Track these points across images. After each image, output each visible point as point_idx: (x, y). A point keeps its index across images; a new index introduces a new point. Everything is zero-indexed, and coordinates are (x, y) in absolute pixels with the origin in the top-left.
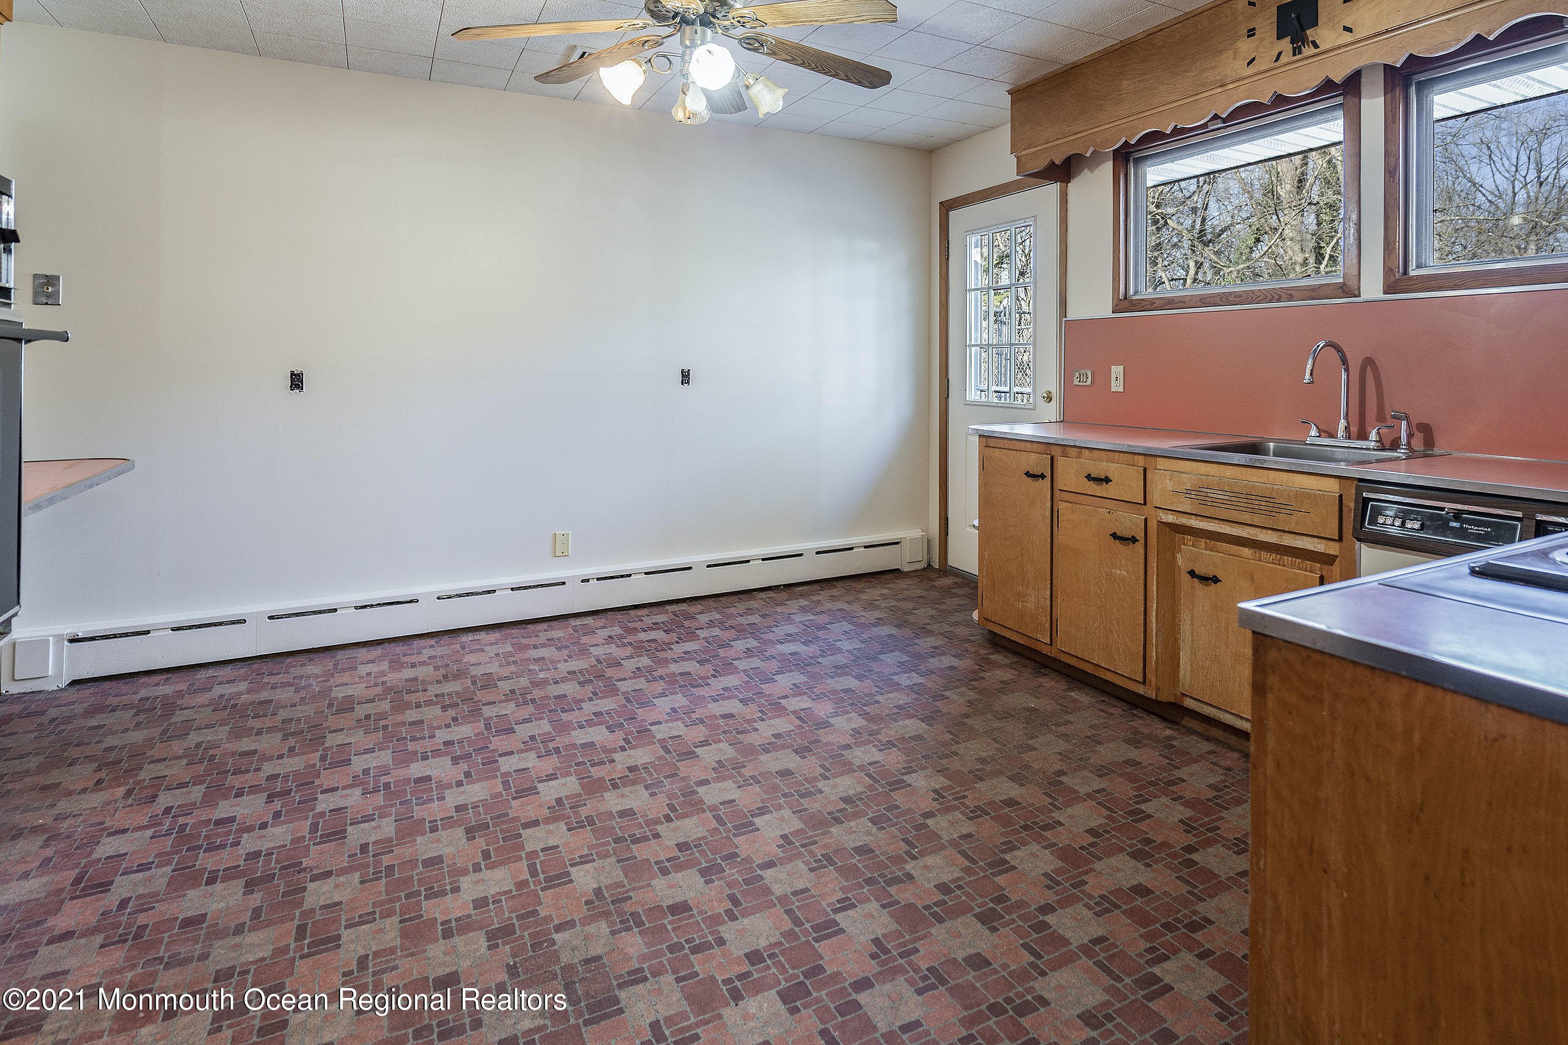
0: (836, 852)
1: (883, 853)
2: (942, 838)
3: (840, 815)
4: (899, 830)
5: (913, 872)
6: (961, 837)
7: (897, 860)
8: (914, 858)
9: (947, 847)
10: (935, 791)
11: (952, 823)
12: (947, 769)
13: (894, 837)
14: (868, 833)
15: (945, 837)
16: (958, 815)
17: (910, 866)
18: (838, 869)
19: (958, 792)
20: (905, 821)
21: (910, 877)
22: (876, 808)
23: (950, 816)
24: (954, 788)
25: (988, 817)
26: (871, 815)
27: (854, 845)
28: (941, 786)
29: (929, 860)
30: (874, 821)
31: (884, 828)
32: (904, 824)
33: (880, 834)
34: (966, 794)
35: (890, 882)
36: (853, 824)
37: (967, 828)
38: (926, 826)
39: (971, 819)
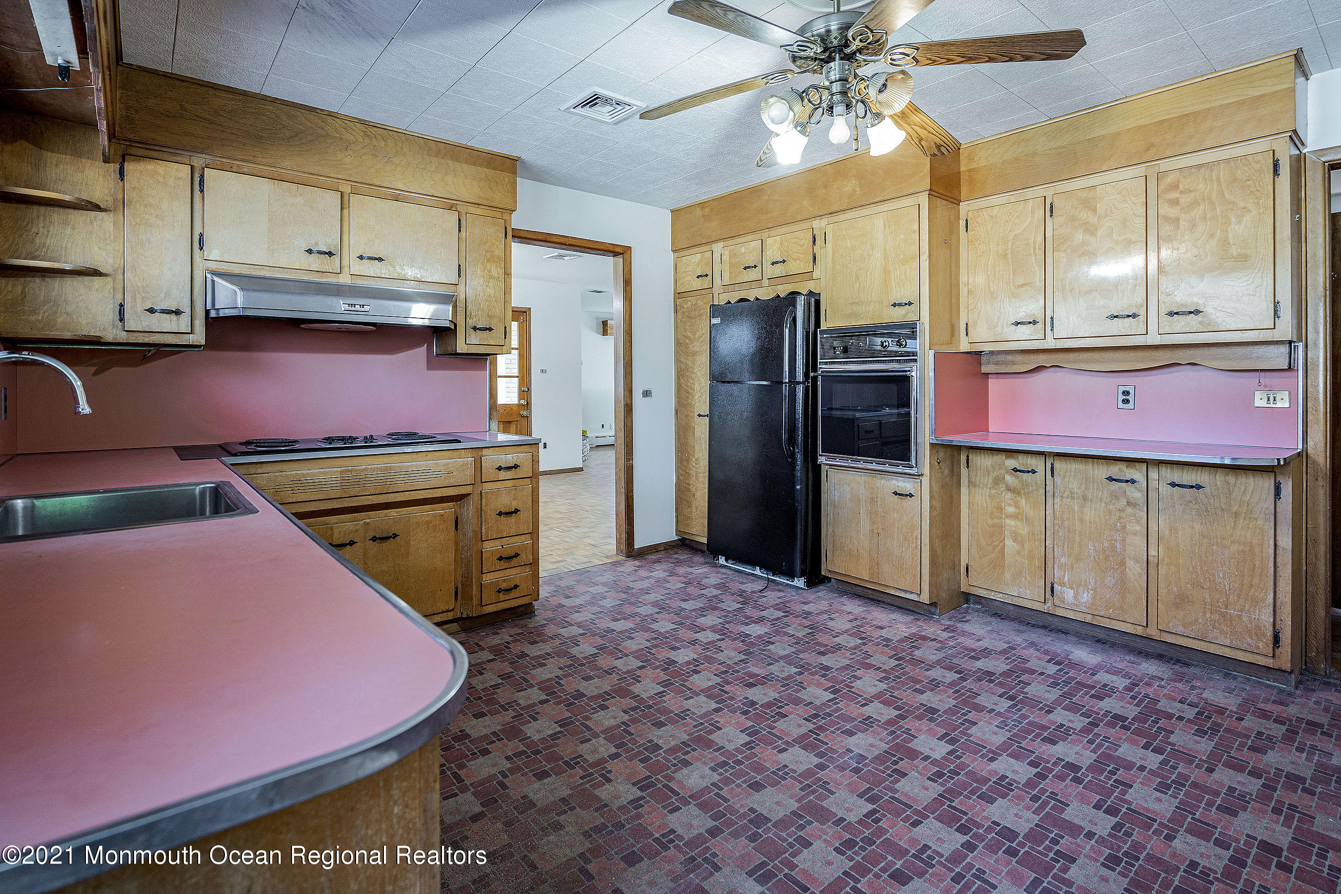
0: (678, 722)
1: (644, 724)
2: (605, 738)
3: (687, 749)
4: (637, 742)
5: (623, 714)
6: (590, 740)
7: (635, 721)
8: (623, 723)
9: (601, 732)
10: (609, 781)
11: (596, 751)
12: (597, 810)
13: (640, 736)
14: (660, 737)
15: (601, 740)
16: (591, 759)
17: (626, 717)
18: (672, 712)
19: (589, 781)
20: (633, 750)
21: (625, 712)
22: (659, 758)
23: (597, 757)
24: (591, 786)
25: (566, 759)
26: (661, 751)
27: (667, 727)
28: (604, 788)
29: (613, 722)
30: (658, 747)
31: (649, 741)
32: (634, 747)
33: (650, 737)
34: (581, 781)
35: (637, 708)
36: (673, 743)
37: (583, 749)
38: (616, 747)
39: (581, 756)
